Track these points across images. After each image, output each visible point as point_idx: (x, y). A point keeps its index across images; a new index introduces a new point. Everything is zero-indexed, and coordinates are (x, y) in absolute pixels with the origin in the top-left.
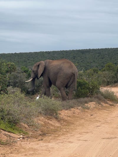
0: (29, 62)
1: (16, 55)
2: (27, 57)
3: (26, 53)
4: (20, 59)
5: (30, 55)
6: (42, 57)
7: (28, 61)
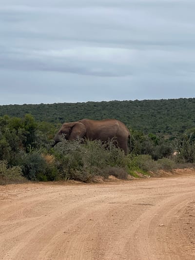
0: (161, 118)
1: (137, 104)
2: (156, 108)
3: (155, 101)
4: (145, 111)
5: (162, 105)
6: (182, 108)
7: (158, 116)
